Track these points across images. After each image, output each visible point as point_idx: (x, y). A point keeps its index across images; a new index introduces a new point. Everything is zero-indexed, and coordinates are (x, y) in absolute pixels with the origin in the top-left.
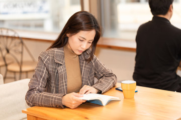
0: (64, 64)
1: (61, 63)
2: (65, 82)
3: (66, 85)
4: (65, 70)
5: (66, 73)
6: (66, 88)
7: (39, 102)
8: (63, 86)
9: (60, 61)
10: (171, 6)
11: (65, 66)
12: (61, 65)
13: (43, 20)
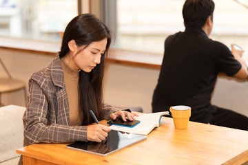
0: (65, 86)
1: (60, 86)
2: (67, 111)
3: (68, 115)
4: (67, 95)
5: (67, 99)
6: (68, 119)
7: (51, 137)
8: (64, 116)
9: (59, 83)
10: (210, 18)
11: (65, 90)
12: (61, 88)
13: (8, 17)
